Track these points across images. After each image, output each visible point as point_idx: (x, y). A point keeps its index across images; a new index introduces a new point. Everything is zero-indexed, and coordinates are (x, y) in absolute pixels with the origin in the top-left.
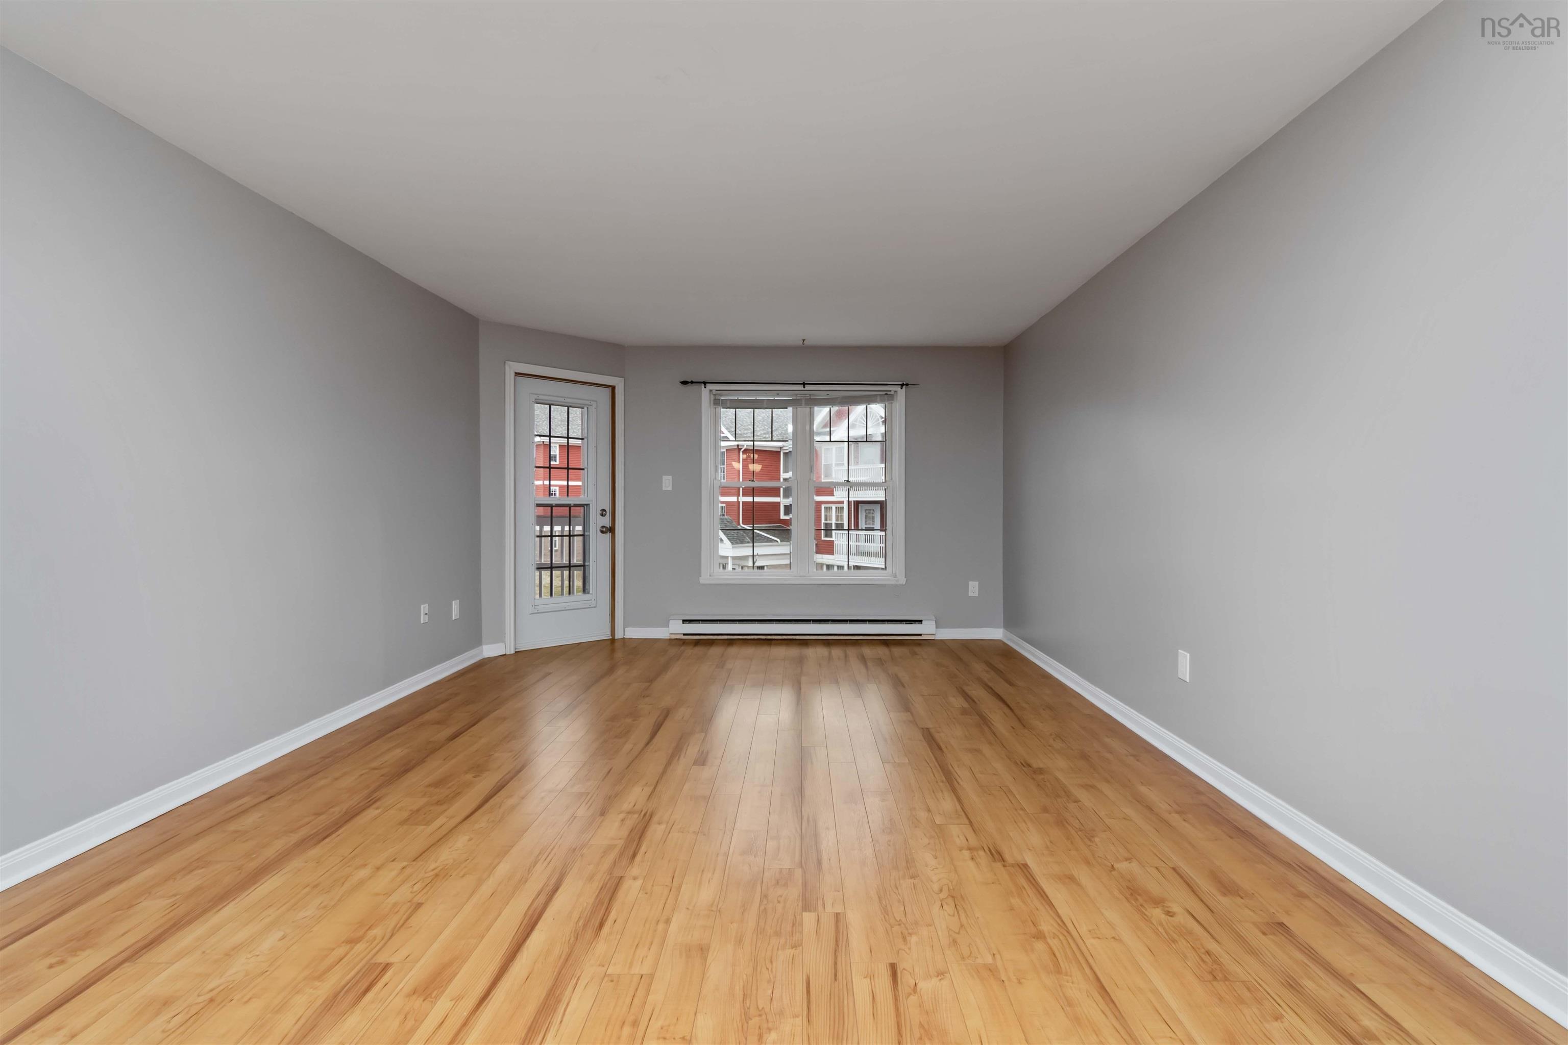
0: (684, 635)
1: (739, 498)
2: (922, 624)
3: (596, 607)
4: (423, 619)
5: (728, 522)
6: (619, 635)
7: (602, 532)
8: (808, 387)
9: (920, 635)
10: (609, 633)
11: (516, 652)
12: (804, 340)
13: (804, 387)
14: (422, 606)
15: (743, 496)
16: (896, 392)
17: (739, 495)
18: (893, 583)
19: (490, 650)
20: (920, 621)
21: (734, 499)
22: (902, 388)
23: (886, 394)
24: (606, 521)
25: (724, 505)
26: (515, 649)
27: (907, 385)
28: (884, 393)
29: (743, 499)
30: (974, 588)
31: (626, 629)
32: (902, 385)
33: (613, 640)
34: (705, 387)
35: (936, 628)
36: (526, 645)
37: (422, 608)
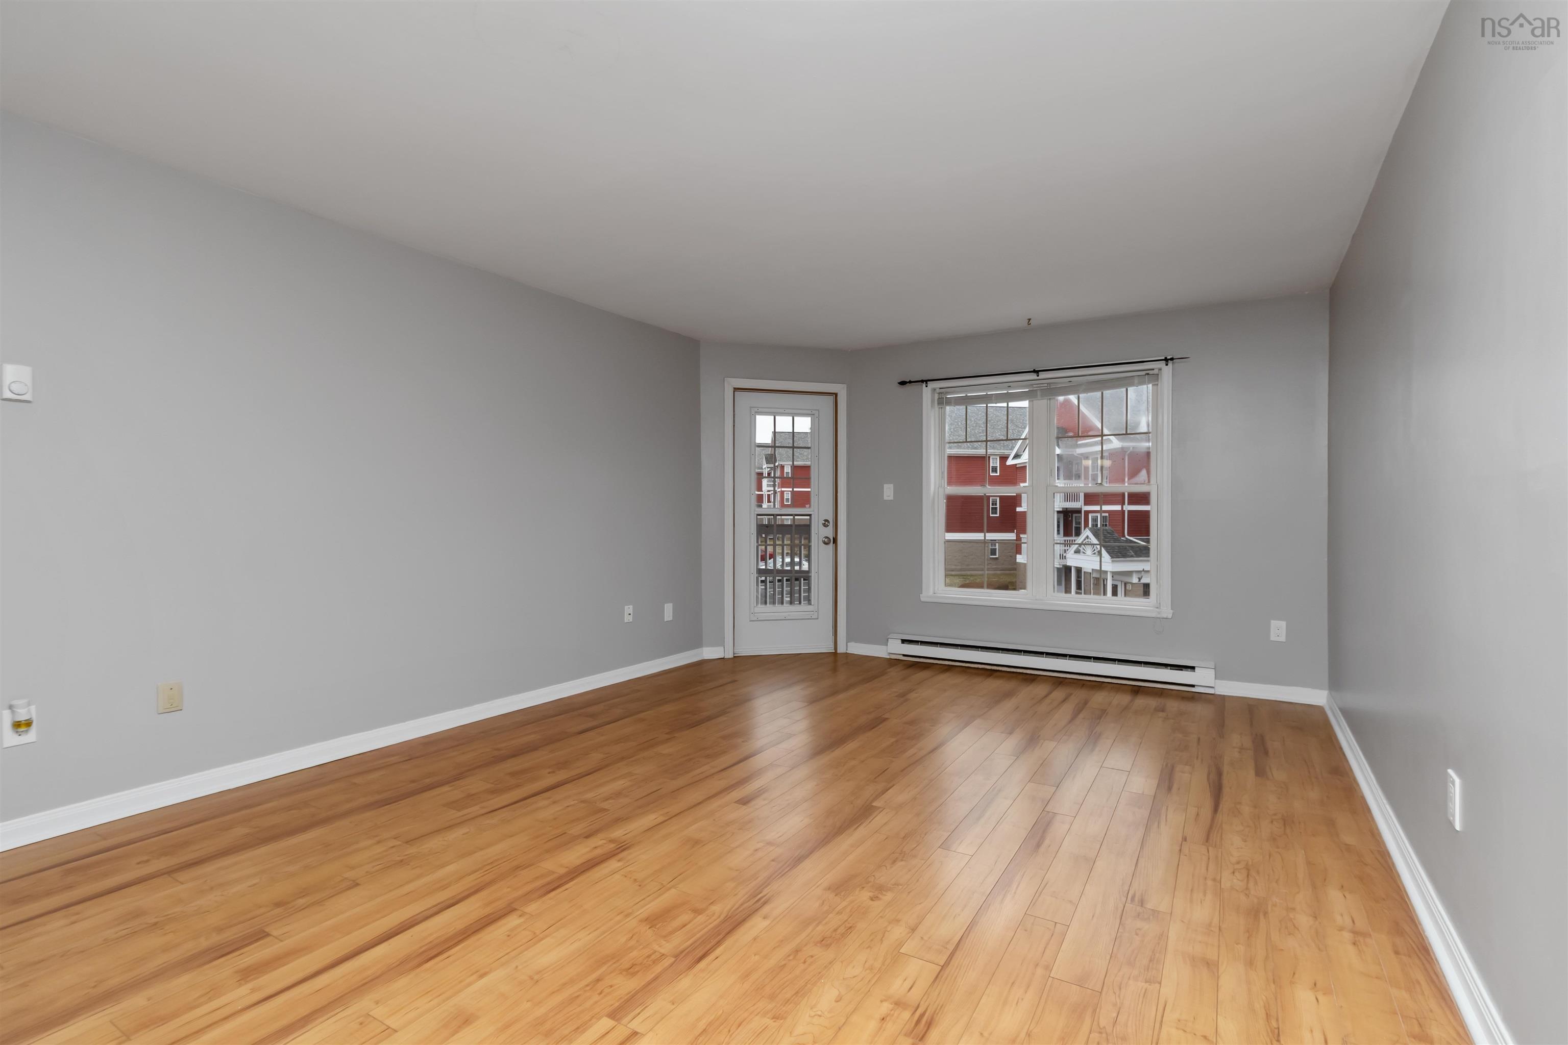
0: (904, 655)
1: (1124, 506)
2: (1194, 672)
3: (817, 619)
4: (628, 619)
5: (1108, 533)
6: (841, 649)
7: (825, 543)
8: (1043, 375)
9: (1193, 686)
10: (833, 646)
11: (734, 657)
12: (1029, 320)
13: (1038, 376)
14: (626, 607)
15: (1128, 504)
16: (1160, 369)
17: (1123, 504)
18: (1154, 615)
19: (710, 653)
20: (1193, 668)
21: (1118, 508)
22: (1167, 365)
23: (1148, 374)
24: (829, 532)
25: (1107, 515)
26: (734, 654)
27: (1172, 359)
28: (1144, 373)
29: (1128, 508)
30: (1278, 630)
31: (848, 644)
32: (1166, 360)
33: (835, 654)
34: (927, 386)
35: (1216, 678)
36: (747, 649)
37: (625, 609)
